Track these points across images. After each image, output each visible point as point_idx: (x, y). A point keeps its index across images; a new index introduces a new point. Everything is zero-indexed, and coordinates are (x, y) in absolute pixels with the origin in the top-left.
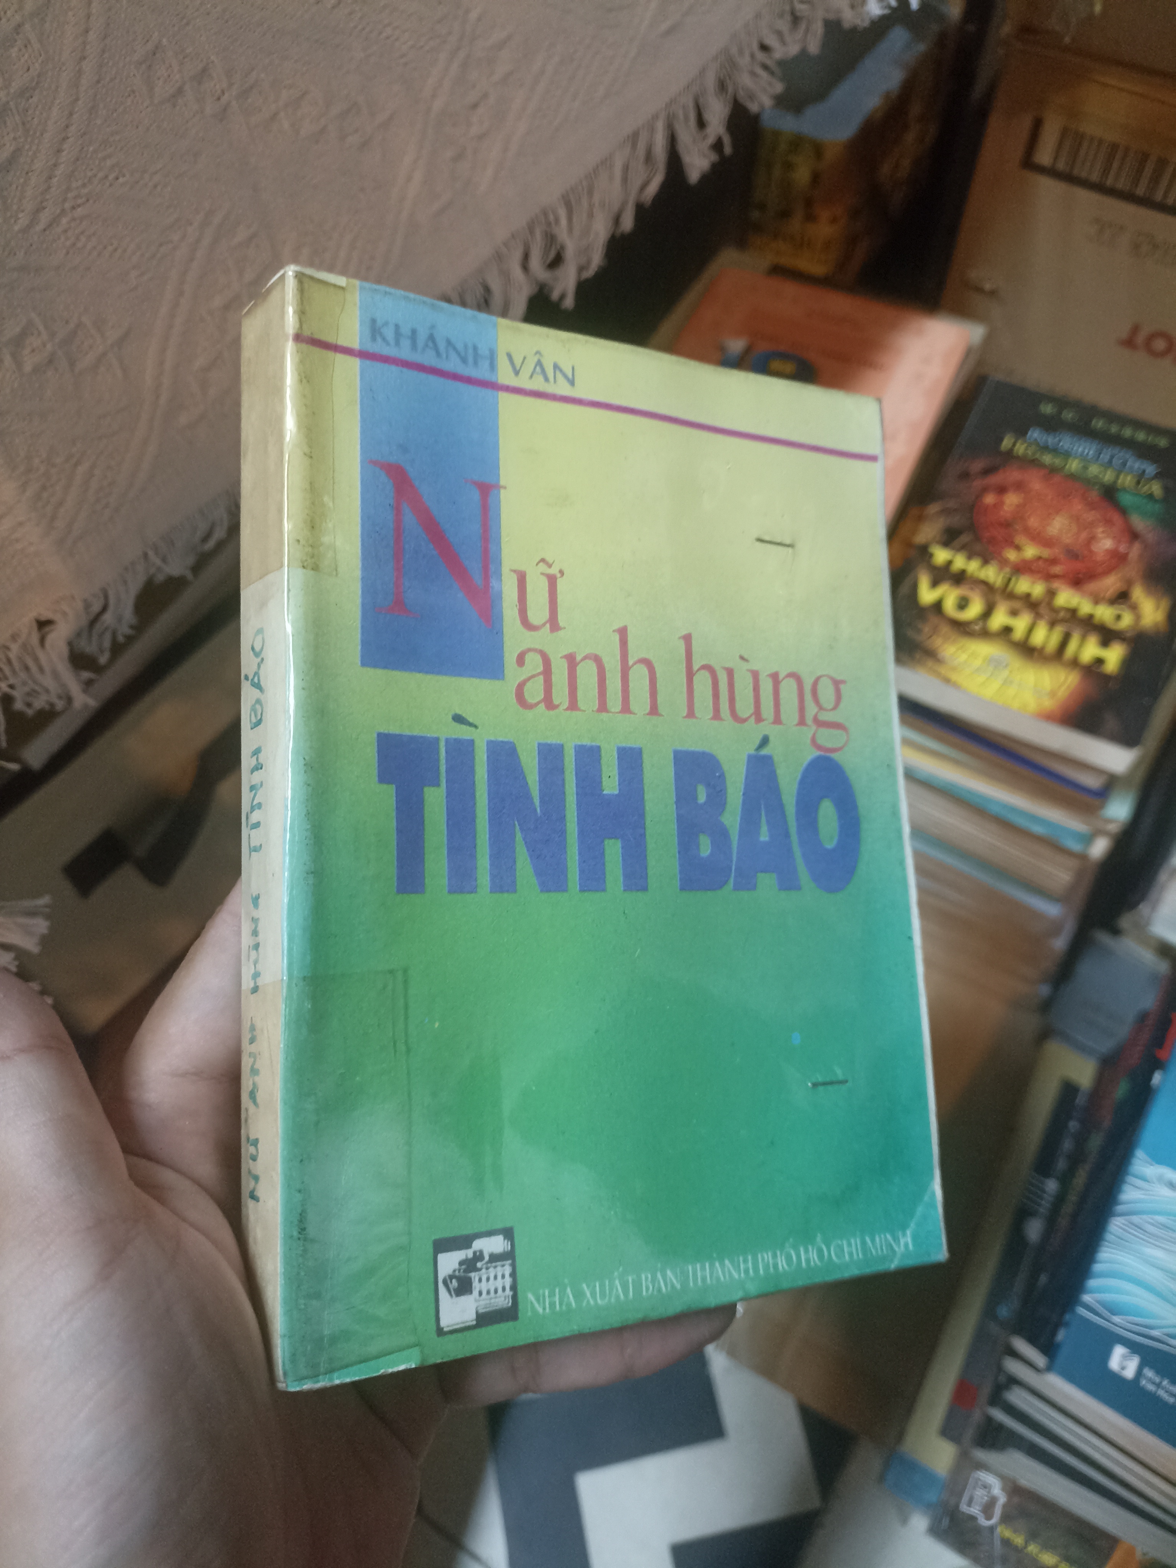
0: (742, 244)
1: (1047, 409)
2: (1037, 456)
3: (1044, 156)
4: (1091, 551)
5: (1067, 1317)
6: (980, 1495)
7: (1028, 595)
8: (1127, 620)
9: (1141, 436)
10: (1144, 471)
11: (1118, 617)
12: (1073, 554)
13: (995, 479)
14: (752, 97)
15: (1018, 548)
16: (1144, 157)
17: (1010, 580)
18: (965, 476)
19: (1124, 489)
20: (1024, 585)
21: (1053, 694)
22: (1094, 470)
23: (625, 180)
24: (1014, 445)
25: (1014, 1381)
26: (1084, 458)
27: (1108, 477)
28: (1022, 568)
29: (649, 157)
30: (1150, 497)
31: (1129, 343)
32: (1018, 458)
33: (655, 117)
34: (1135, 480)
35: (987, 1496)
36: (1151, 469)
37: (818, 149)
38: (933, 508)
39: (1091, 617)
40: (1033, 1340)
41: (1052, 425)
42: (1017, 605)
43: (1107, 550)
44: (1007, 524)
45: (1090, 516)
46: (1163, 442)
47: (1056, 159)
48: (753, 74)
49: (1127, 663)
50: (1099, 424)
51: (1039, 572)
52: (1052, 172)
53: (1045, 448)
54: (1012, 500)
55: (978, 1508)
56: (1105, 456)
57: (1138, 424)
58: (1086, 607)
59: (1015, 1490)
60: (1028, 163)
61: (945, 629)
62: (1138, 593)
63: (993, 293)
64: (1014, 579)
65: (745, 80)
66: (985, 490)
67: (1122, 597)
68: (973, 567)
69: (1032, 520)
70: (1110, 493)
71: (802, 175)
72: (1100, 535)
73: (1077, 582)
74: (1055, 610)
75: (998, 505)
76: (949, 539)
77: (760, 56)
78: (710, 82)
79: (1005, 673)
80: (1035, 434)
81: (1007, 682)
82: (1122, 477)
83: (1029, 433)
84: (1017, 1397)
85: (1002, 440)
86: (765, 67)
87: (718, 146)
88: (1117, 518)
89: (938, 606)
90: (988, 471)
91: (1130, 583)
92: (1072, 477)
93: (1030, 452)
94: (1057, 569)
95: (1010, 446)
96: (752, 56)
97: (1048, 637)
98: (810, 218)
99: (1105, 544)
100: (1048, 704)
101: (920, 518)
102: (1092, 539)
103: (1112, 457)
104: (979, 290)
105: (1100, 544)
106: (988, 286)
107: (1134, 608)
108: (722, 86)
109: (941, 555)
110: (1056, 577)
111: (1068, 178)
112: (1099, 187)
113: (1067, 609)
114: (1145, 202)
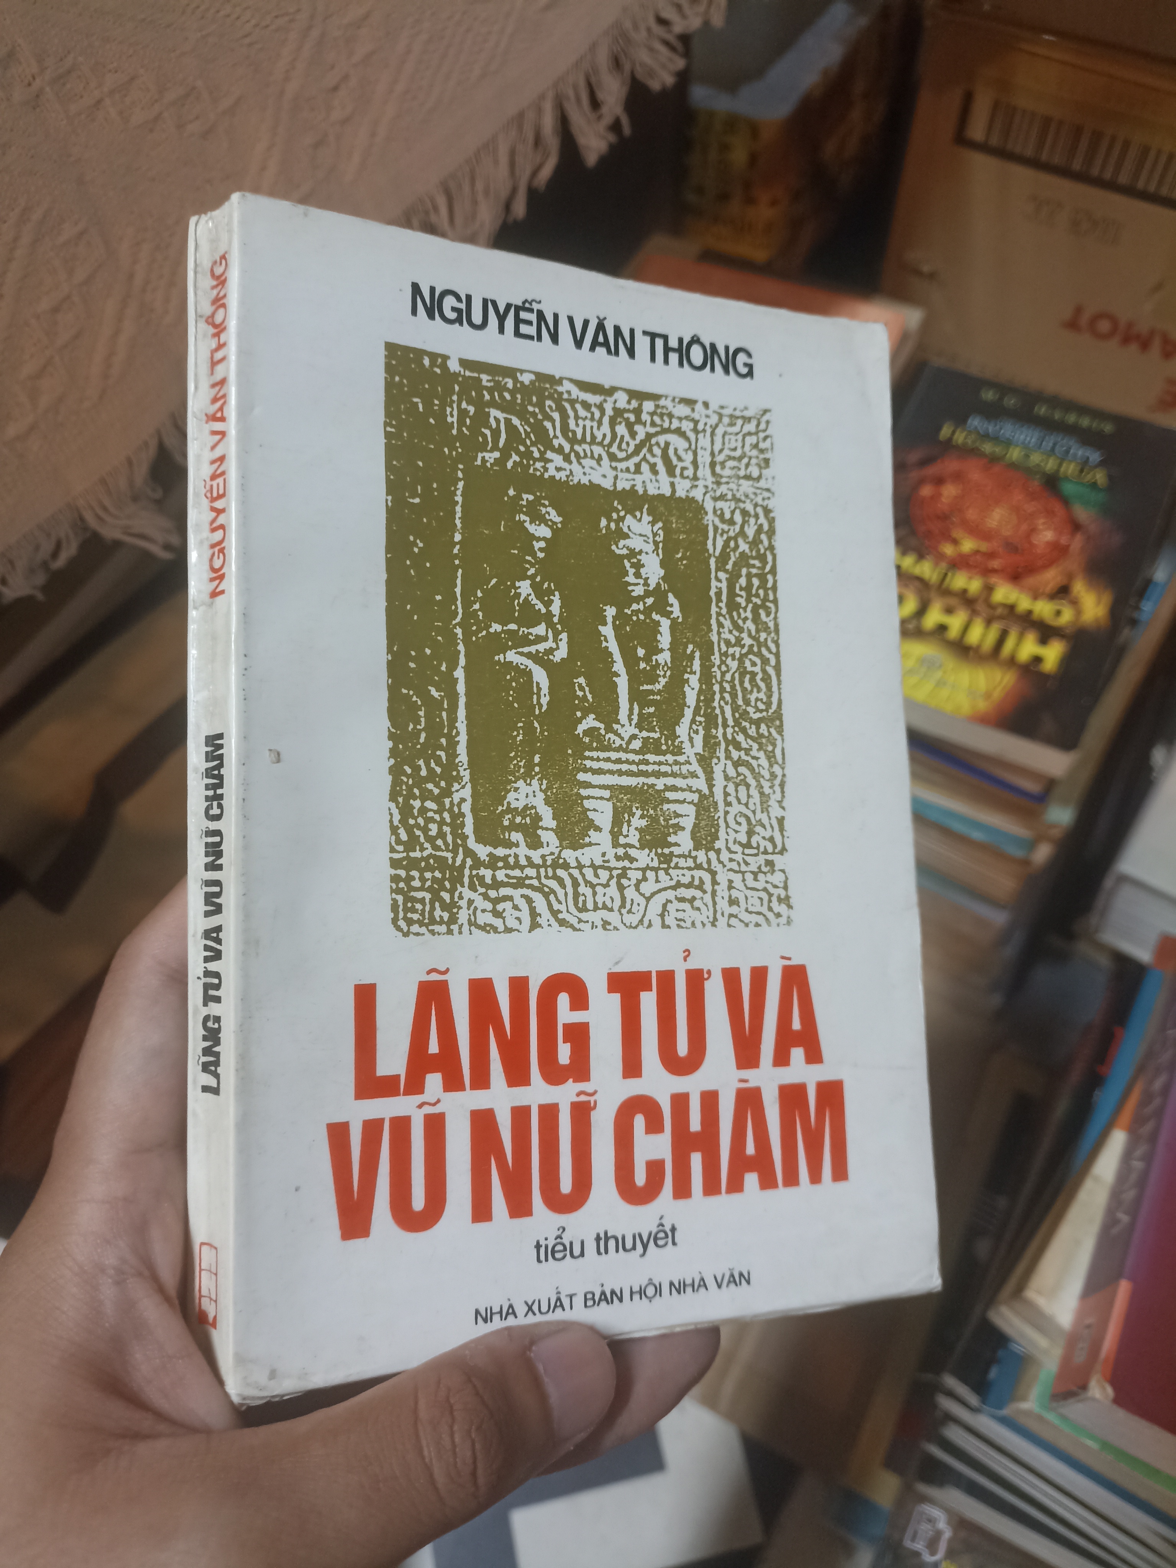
0: (677, 229)
1: (989, 395)
2: (977, 444)
3: (977, 131)
4: (1030, 543)
5: (1000, 1353)
6: (925, 1529)
7: (965, 591)
8: (1067, 616)
9: (1085, 422)
10: (1088, 458)
11: (1058, 613)
12: (1012, 547)
13: (931, 470)
14: (651, 73)
15: (955, 542)
16: (1078, 131)
17: (946, 575)
18: (901, 467)
19: (1066, 478)
20: (960, 581)
21: (988, 695)
22: (1036, 458)
23: (512, 164)
24: (954, 432)
25: (949, 1418)
26: (1025, 446)
27: (1050, 465)
28: (960, 563)
29: (538, 141)
30: (1094, 485)
31: (1073, 325)
32: (957, 447)
33: (542, 97)
34: (1078, 468)
35: (932, 1531)
36: (1095, 456)
37: (754, 129)
39: (1030, 612)
40: (964, 1380)
41: (993, 412)
42: (953, 601)
43: (1048, 543)
44: (944, 517)
45: (1031, 507)
46: (1108, 428)
47: (988, 134)
48: (651, 50)
49: (1067, 661)
50: (1042, 410)
51: (975, 567)
52: (984, 148)
53: (986, 437)
54: (950, 491)
55: (921, 1543)
56: (1048, 444)
57: (1083, 410)
58: (1024, 603)
59: (961, 1524)
60: (961, 139)
62: (1079, 587)
63: (932, 276)
64: (950, 574)
65: (644, 56)
66: (922, 482)
67: (1062, 592)
68: (908, 562)
69: (970, 511)
70: (1052, 483)
71: (739, 156)
72: (1041, 527)
73: (1015, 577)
74: (992, 607)
75: (936, 497)
77: (658, 30)
78: (603, 58)
79: (939, 674)
80: (975, 422)
81: (940, 684)
82: (1064, 465)
83: (969, 421)
84: (954, 1434)
85: (939, 429)
86: (667, 43)
87: (616, 127)
88: (1058, 508)
90: (924, 462)
91: (1070, 577)
92: (1013, 466)
93: (969, 441)
94: (996, 564)
95: (949, 435)
96: (649, 30)
97: (984, 636)
98: (750, 200)
99: (1046, 536)
100: (982, 706)
102: (1033, 530)
103: (1055, 444)
104: (918, 273)
105: (1041, 536)
106: (926, 269)
107: (1075, 603)
108: (617, 63)
110: (994, 571)
111: (1002, 153)
112: (1035, 163)
113: (1004, 605)
114: (1082, 177)
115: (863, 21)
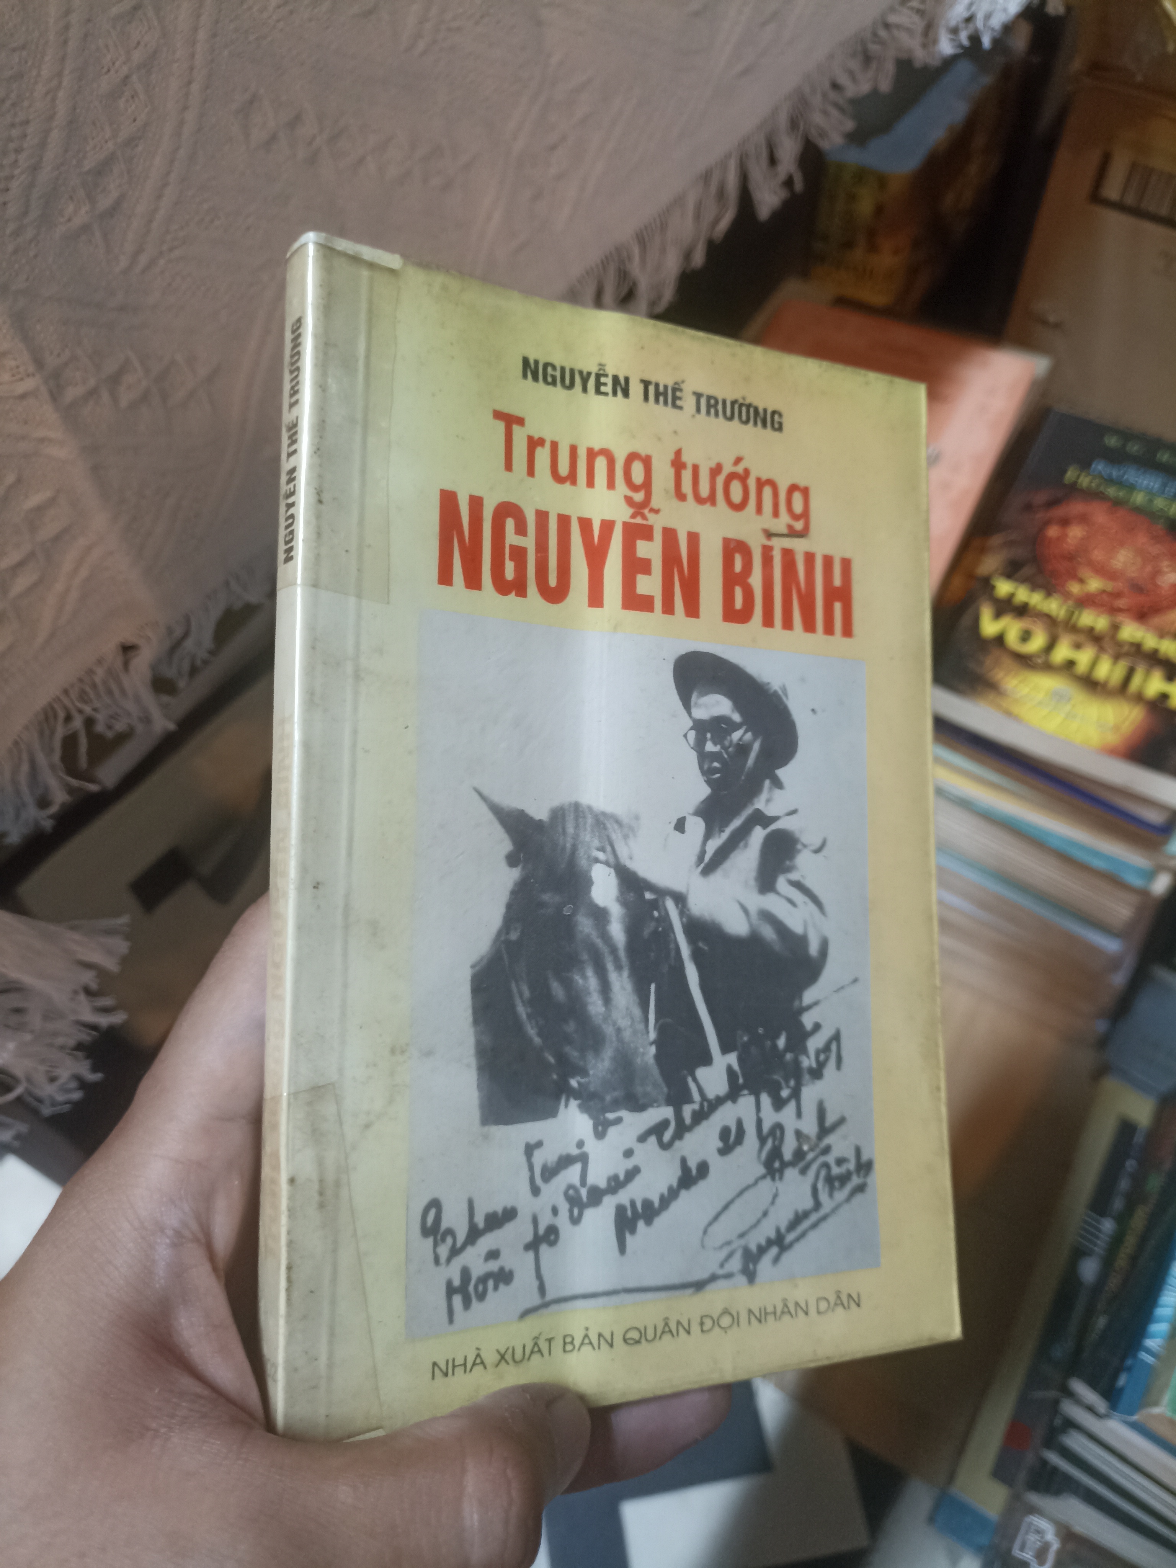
0: (805, 274)
1: (1112, 441)
2: (1102, 489)
3: (1112, 190)
4: (1157, 586)
5: (1129, 1362)
6: (1033, 1539)
7: (1092, 629)
12: (1137, 588)
13: (1059, 512)
14: (823, 134)
15: (1082, 581)
17: (1073, 613)
18: (1028, 507)
20: (1088, 618)
21: (1116, 728)
22: (1160, 503)
23: (697, 217)
24: (1078, 477)
25: (1071, 1424)
26: (1150, 493)
27: (1173, 510)
28: (1086, 601)
29: (721, 194)
32: (1081, 490)
33: (728, 156)
35: (1039, 1541)
37: (882, 181)
38: (996, 540)
39: (1156, 651)
40: (1093, 1384)
41: (1116, 457)
42: (1081, 638)
43: (1172, 584)
44: (1070, 557)
45: (1155, 549)
47: (1124, 193)
48: (825, 113)
50: (1164, 456)
51: (1102, 605)
52: (1119, 206)
53: (1110, 481)
54: (1076, 532)
55: (1031, 1553)
56: (1171, 489)
58: (1150, 641)
59: (1068, 1535)
60: (1096, 197)
61: (1007, 661)
63: (1057, 326)
64: (1077, 613)
65: (817, 118)
66: (1047, 523)
68: (1035, 599)
69: (1096, 552)
71: (865, 206)
72: (1165, 570)
73: (1142, 616)
74: (1119, 644)
75: (1063, 537)
76: (1012, 571)
77: (833, 95)
78: (783, 119)
79: (1068, 707)
80: (1099, 466)
81: (1070, 716)
83: (1093, 466)
84: (1075, 1442)
85: (1064, 472)
86: (836, 105)
87: (789, 183)
89: (1000, 640)
90: (1053, 503)
92: (1138, 510)
93: (1093, 485)
94: (1121, 603)
95: (1074, 479)
96: (824, 95)
97: (1111, 671)
98: (873, 248)
99: (1170, 577)
100: (1113, 739)
101: (983, 550)
102: (1157, 573)
104: (1045, 322)
105: (1165, 578)
106: (1052, 319)
108: (794, 124)
109: (1004, 588)
110: (1120, 610)
111: (1137, 212)
112: (1168, 222)
113: (1132, 644)
115: (987, 80)
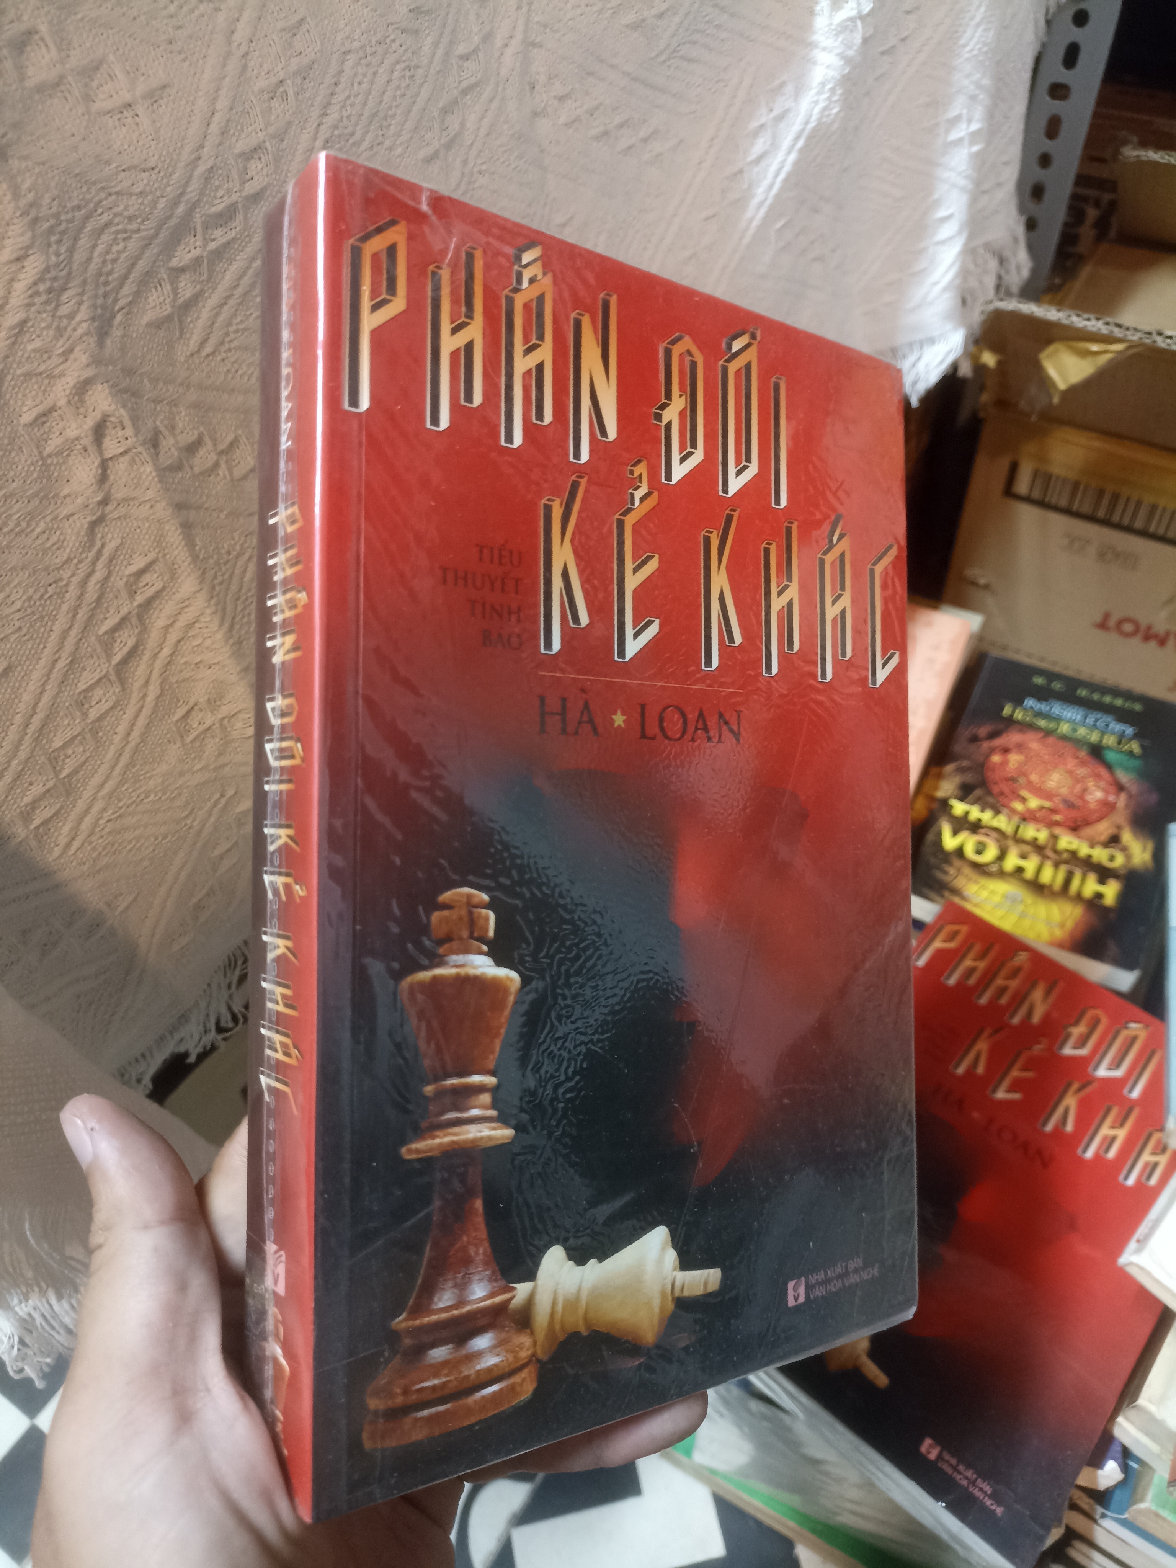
1: (1039, 681)
2: (1034, 721)
3: (1022, 486)
4: (1085, 802)
7: (1036, 839)
8: (1119, 861)
9: (1119, 702)
10: (1124, 732)
11: (1112, 858)
12: (1069, 805)
13: (1000, 742)
15: (1024, 800)
16: (1101, 493)
17: (1018, 827)
18: (974, 739)
19: (1108, 748)
20: (1030, 832)
21: (1062, 925)
22: (1082, 732)
24: (1013, 712)
26: (1073, 722)
27: (1094, 737)
28: (1027, 817)
30: (1131, 753)
31: (1103, 625)
32: (1018, 722)
34: (1116, 740)
36: (1130, 731)
38: (949, 768)
39: (1090, 857)
41: (1043, 695)
42: (1026, 848)
43: (1097, 801)
44: (1012, 780)
45: (1082, 771)
46: (1138, 707)
47: (1031, 490)
49: (1123, 897)
50: (1083, 693)
51: (1042, 820)
52: (1028, 499)
53: (1039, 714)
54: (1014, 759)
56: (1090, 720)
57: (1116, 692)
58: (1084, 850)
60: (1009, 491)
61: (967, 870)
62: (1127, 837)
63: (986, 587)
64: (1022, 826)
66: (992, 751)
67: (1114, 841)
68: (987, 817)
69: (1033, 775)
70: (1097, 752)
72: (1091, 788)
73: (1075, 828)
74: (1058, 853)
75: (1005, 763)
76: (965, 793)
79: (1021, 908)
80: (1030, 702)
81: (1023, 915)
82: (1106, 737)
83: (1026, 701)
85: (1003, 708)
88: (1103, 772)
89: (960, 852)
90: (993, 735)
91: (1119, 827)
92: (1064, 738)
93: (1027, 718)
94: (1057, 818)
95: (1010, 713)
97: (1054, 877)
99: (1096, 795)
100: (1059, 933)
101: (940, 776)
102: (1085, 790)
103: (1097, 720)
104: (975, 584)
105: (1092, 795)
106: (982, 581)
107: (1124, 849)
109: (959, 808)
110: (1057, 824)
111: (1042, 504)
112: (1068, 511)
113: (1068, 851)
114: (1106, 522)
